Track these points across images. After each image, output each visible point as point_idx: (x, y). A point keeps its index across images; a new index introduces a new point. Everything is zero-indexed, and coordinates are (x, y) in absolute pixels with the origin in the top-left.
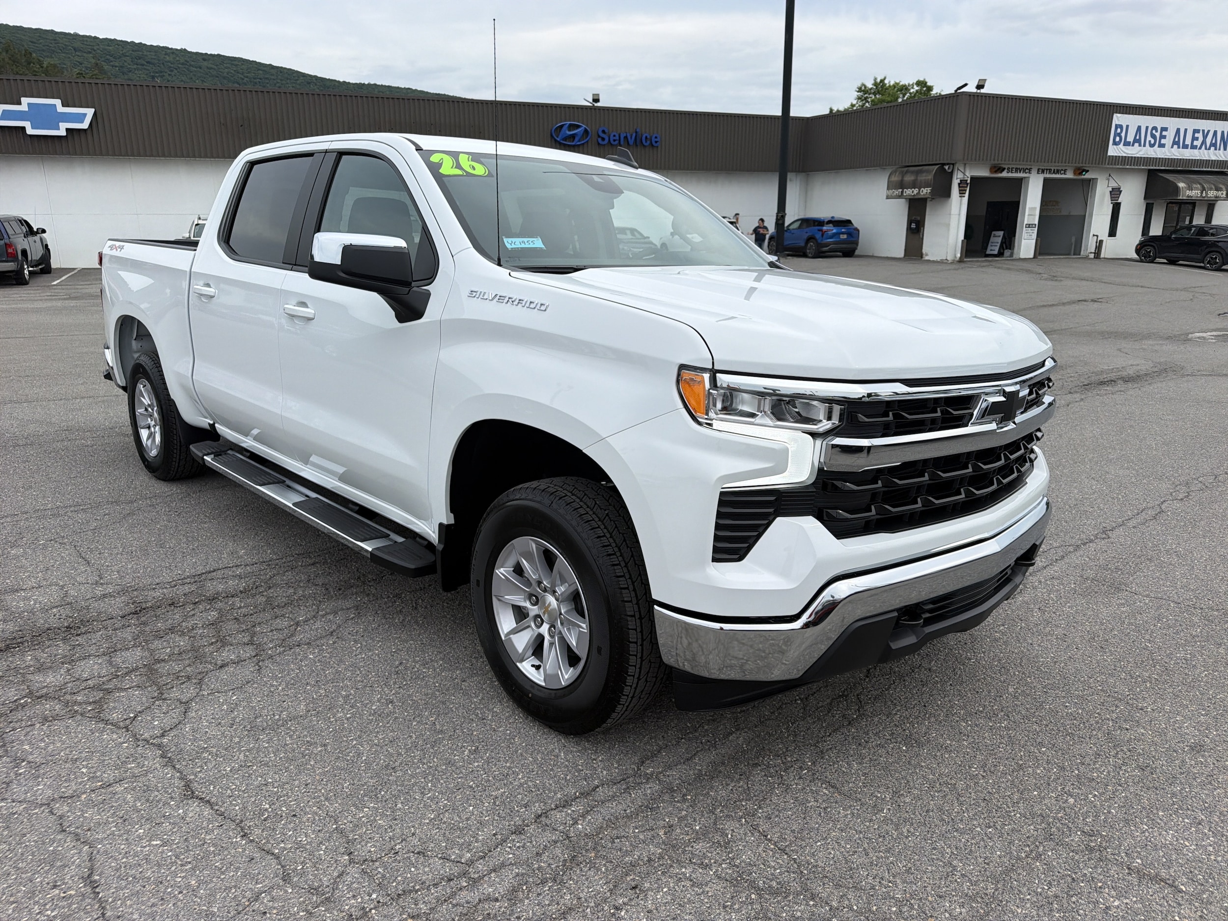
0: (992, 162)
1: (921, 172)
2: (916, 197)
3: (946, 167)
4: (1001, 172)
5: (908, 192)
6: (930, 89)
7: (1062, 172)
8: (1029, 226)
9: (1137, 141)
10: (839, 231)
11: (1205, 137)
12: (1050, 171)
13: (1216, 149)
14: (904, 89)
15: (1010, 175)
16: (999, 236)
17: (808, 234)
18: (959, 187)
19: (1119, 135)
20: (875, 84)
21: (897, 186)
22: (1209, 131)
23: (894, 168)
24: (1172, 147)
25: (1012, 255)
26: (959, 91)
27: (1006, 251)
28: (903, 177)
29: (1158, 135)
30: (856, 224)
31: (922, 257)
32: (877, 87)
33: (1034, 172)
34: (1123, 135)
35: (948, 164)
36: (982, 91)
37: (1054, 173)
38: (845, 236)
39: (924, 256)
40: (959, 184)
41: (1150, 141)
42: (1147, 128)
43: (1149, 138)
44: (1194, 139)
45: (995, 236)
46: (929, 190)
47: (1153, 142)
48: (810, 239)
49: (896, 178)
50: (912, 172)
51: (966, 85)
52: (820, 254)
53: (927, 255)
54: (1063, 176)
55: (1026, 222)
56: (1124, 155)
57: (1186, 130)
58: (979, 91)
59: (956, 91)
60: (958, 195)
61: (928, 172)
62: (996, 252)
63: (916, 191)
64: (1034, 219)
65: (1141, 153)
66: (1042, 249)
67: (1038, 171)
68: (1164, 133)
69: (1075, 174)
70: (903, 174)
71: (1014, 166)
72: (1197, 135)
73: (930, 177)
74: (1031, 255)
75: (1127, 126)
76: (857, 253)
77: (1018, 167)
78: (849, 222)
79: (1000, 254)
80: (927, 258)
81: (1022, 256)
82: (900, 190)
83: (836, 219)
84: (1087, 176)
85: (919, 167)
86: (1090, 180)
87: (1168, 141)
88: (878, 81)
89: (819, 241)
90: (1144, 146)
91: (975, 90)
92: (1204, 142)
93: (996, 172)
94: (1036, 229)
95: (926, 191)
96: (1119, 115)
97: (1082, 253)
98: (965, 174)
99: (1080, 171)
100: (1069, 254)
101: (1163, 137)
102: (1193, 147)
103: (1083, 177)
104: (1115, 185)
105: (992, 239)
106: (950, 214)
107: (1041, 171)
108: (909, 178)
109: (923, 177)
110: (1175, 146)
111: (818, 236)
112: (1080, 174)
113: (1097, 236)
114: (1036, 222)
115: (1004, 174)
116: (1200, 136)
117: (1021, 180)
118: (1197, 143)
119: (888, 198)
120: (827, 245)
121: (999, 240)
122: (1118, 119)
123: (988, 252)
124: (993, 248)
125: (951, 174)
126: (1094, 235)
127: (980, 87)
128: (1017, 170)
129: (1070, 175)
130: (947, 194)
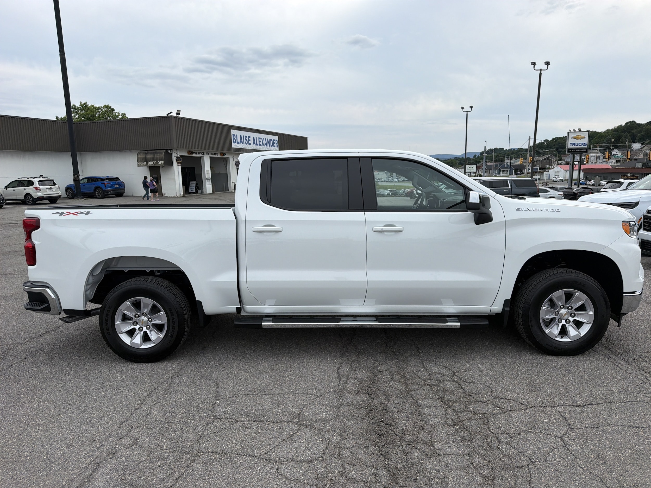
0: (188, 149)
1: (156, 153)
2: (156, 166)
3: (169, 151)
4: (193, 154)
5: (150, 163)
6: (113, 110)
7: (216, 154)
8: (208, 179)
9: (241, 142)
10: (114, 183)
11: (263, 141)
12: (211, 154)
13: (267, 146)
14: (99, 108)
15: (196, 155)
16: (194, 184)
17: (95, 186)
18: (177, 161)
19: (235, 139)
20: (81, 105)
21: (143, 160)
22: (263, 139)
23: (139, 151)
24: (253, 145)
25: (202, 192)
26: (169, 115)
27: (199, 191)
28: (146, 156)
29: (247, 139)
30: (122, 179)
31: (162, 195)
32: (82, 107)
33: (205, 154)
34: (236, 139)
35: (169, 150)
36: (179, 116)
37: (213, 155)
38: (118, 186)
39: (164, 195)
40: (176, 159)
41: (245, 142)
42: (243, 136)
43: (245, 141)
44: (260, 142)
45: (191, 184)
46: (162, 162)
47: (246, 142)
48: (97, 188)
49: (142, 156)
50: (151, 153)
51: (172, 112)
52: (105, 196)
53: (165, 194)
54: (216, 156)
55: (206, 177)
56: (238, 147)
57: (256, 138)
58: (178, 116)
59: (167, 115)
60: (177, 164)
61: (161, 153)
62: (194, 191)
63: (155, 163)
64: (209, 175)
65: (243, 147)
66: (215, 189)
67: (207, 154)
68: (250, 139)
69: (221, 155)
70: (146, 154)
71: (197, 151)
72: (260, 140)
73: (162, 156)
74: (211, 192)
75: (237, 135)
76: (124, 194)
77: (199, 152)
78: (118, 178)
79: (197, 192)
80: (165, 196)
81: (208, 193)
82: (146, 162)
83: (109, 177)
84: (226, 156)
85: (154, 151)
86: (226, 158)
87: (251, 142)
88: (83, 103)
89: (104, 189)
90: (244, 144)
91: (176, 115)
92: (263, 143)
93: (191, 154)
94: (211, 180)
95: (161, 163)
96: (233, 130)
97: (229, 190)
98: (177, 154)
99: (223, 154)
100: (223, 191)
101: (249, 140)
102: (260, 145)
103: (224, 157)
104: (235, 160)
105: (190, 185)
106: (174, 174)
107: (208, 154)
108: (149, 156)
109: (157, 156)
110: (254, 144)
111: (103, 186)
112: (223, 155)
113: (234, 182)
114: (210, 177)
115: (194, 155)
116: (261, 140)
117: (200, 157)
118: (261, 143)
119: (138, 166)
120: (108, 191)
121: (195, 185)
122: (233, 132)
123: (190, 191)
124: (192, 189)
125: (171, 155)
126: (232, 182)
127: (178, 114)
128: (199, 153)
129: (219, 156)
130: (171, 164)
